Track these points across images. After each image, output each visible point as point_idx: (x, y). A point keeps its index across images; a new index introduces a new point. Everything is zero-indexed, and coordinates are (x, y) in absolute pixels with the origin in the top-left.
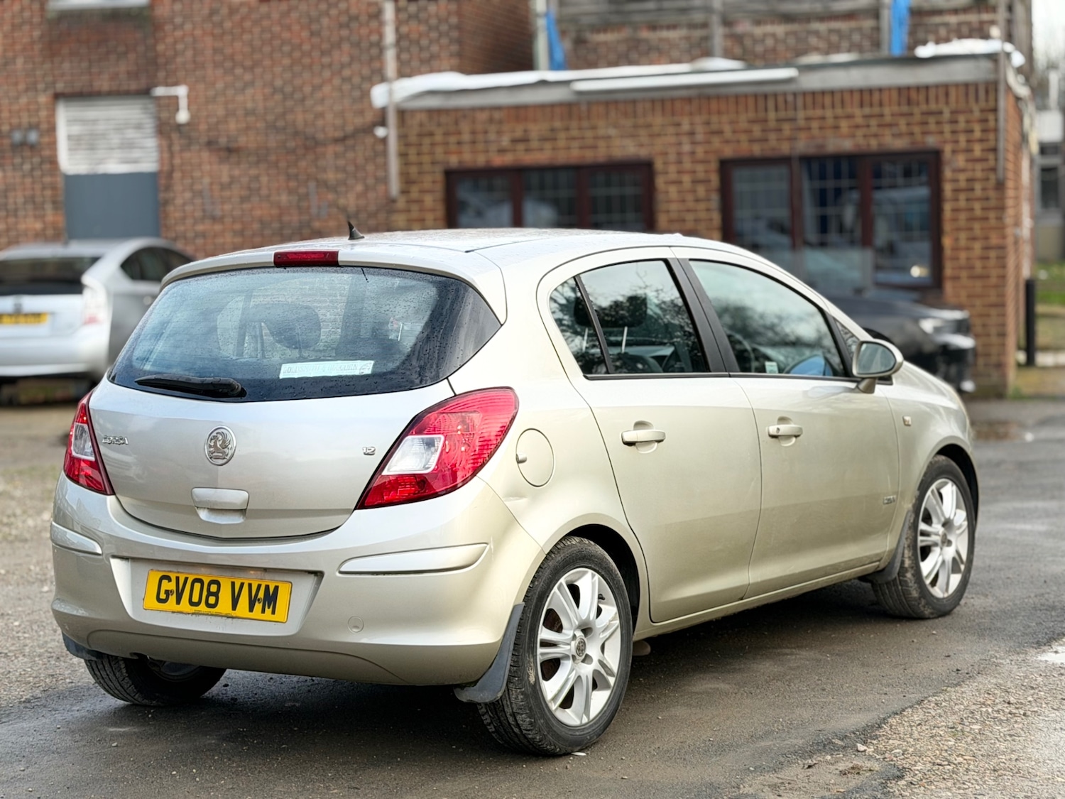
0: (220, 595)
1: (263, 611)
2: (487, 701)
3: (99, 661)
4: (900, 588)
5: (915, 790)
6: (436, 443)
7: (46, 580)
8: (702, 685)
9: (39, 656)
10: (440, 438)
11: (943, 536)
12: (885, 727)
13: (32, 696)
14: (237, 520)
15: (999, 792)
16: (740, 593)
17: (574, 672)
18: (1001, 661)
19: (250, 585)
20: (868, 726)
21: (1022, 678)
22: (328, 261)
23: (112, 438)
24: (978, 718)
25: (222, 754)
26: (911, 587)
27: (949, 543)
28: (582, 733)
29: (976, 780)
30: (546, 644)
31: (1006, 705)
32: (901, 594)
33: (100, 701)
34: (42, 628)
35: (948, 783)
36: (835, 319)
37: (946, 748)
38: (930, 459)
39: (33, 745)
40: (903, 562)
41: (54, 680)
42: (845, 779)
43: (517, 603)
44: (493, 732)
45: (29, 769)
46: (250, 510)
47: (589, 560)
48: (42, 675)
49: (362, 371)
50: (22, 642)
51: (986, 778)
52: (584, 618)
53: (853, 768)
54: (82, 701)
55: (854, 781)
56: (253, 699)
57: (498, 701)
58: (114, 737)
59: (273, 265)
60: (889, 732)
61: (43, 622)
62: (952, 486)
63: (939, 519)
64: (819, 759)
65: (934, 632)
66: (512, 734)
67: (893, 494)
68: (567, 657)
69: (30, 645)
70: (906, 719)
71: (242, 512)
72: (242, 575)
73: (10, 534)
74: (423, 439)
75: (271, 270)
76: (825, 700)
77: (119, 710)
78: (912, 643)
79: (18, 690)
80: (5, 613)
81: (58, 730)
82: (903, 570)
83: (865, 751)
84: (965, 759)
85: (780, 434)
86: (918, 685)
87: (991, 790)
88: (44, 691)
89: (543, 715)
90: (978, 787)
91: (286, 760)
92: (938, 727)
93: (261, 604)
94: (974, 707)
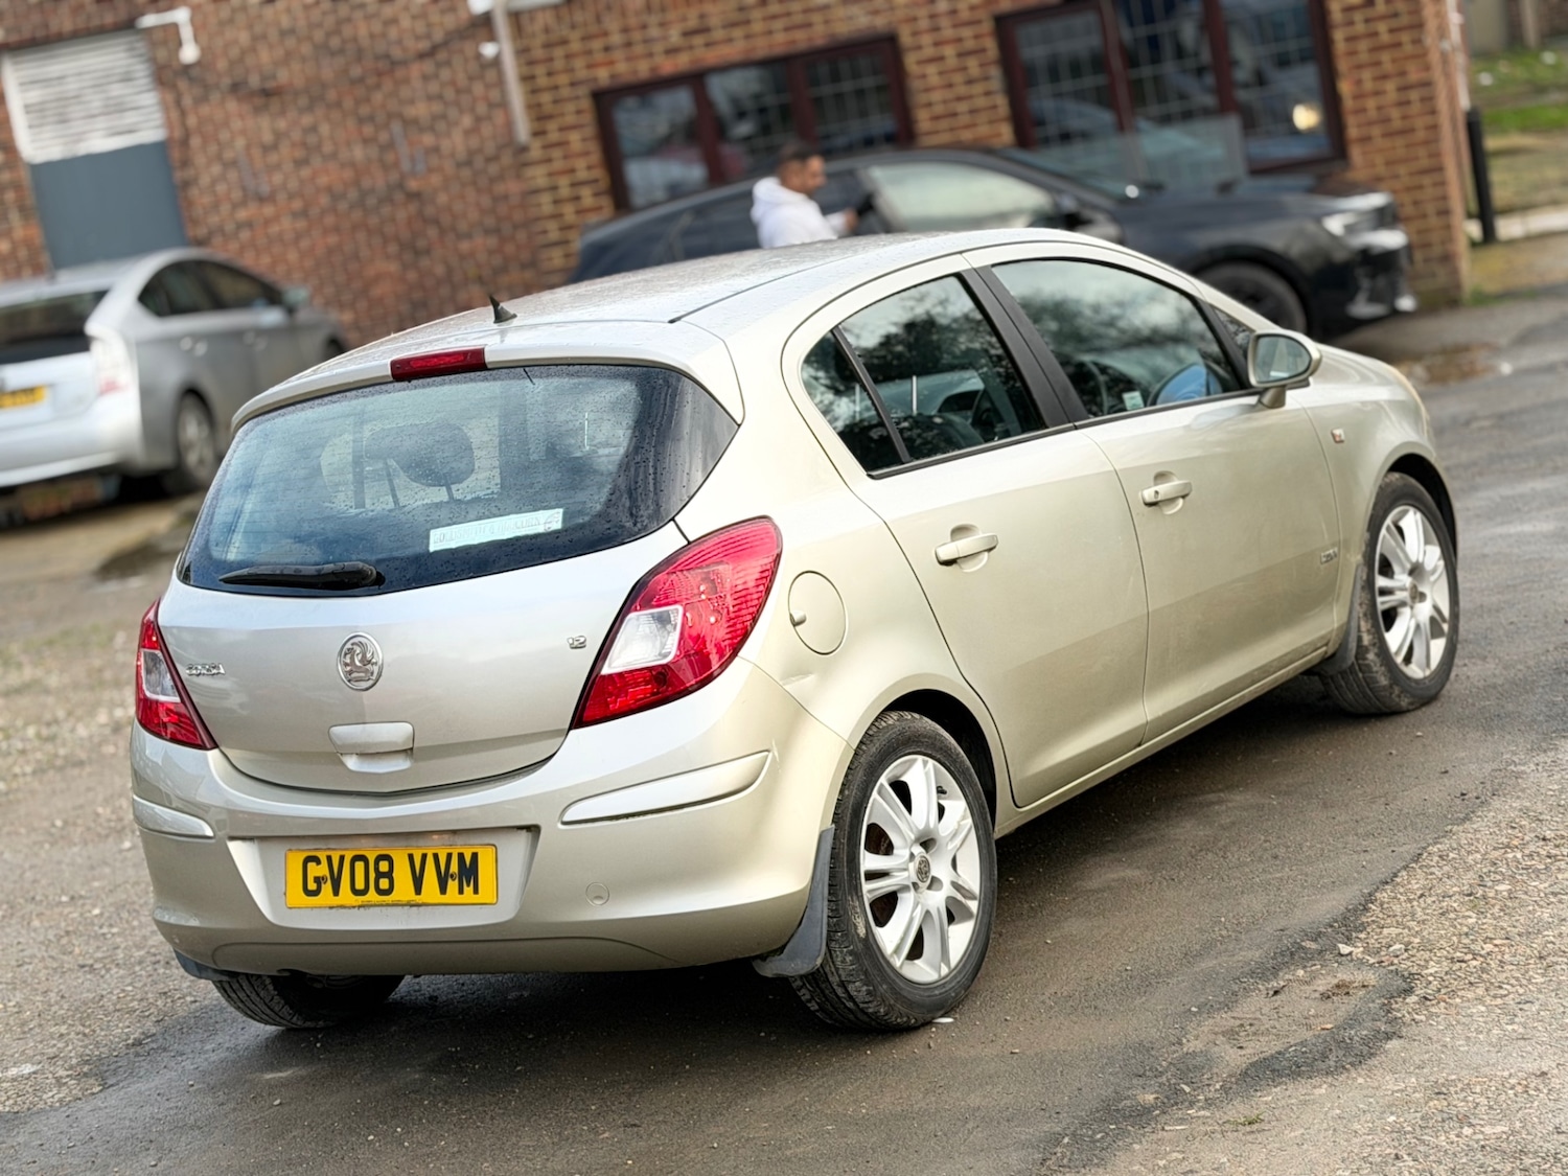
0: (394, 875)
1: (461, 891)
2: (802, 972)
3: (232, 983)
4: (1360, 675)
5: (1433, 1010)
6: (672, 619)
7: (124, 828)
8: (1100, 876)
9: (140, 963)
10: (677, 610)
11: (1412, 589)
12: (1374, 907)
13: (143, 1033)
14: (401, 764)
15: (1553, 994)
16: (1135, 738)
17: (919, 907)
18: (1523, 768)
19: (436, 856)
20: (1349, 911)
21: (1557, 793)
22: (470, 363)
23: (200, 667)
24: (1504, 870)
25: (434, 1096)
26: (1377, 672)
27: (1422, 597)
28: (944, 990)
29: (1517, 979)
30: (873, 876)
31: (1542, 843)
32: (1364, 684)
33: (243, 1029)
34: (134, 914)
35: (1478, 991)
36: (1213, 307)
37: (1465, 929)
38: (1379, 482)
39: (160, 1120)
40: (1360, 639)
41: (169, 1000)
42: (1329, 1005)
43: (824, 828)
44: (817, 1011)
45: (163, 1162)
46: (418, 748)
47: (917, 742)
48: (150, 995)
49: (548, 526)
50: (110, 942)
51: (1531, 973)
52: (921, 826)
53: (1338, 986)
54: (215, 1032)
55: (1344, 1007)
56: (461, 994)
57: (818, 969)
58: (273, 1088)
59: (392, 379)
60: (1381, 915)
61: (133, 903)
62: (1415, 513)
63: (1403, 566)
64: (1287, 977)
65: (1419, 734)
66: (846, 1010)
67: (1333, 545)
68: (905, 888)
69: (123, 946)
70: (1402, 890)
71: (408, 752)
72: (421, 842)
73: (56, 756)
74: (653, 615)
75: (390, 386)
76: (1278, 875)
77: (273, 1042)
78: (1390, 758)
79: (121, 1025)
80: (76, 895)
81: (191, 1089)
82: (1361, 650)
83: (1350, 953)
84: (1496, 945)
85: (1159, 498)
86: (1410, 829)
87: (1541, 992)
88: (158, 1021)
89: (885, 978)
90: (1521, 991)
91: (526, 1092)
92: (1450, 897)
93: (457, 881)
94: (1496, 854)
